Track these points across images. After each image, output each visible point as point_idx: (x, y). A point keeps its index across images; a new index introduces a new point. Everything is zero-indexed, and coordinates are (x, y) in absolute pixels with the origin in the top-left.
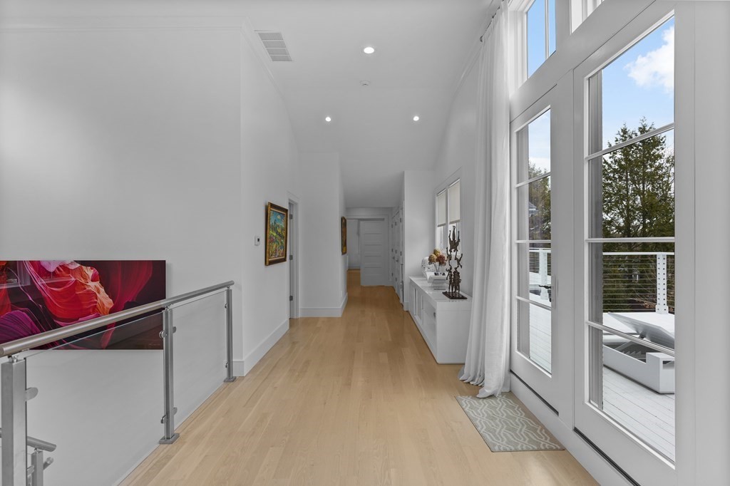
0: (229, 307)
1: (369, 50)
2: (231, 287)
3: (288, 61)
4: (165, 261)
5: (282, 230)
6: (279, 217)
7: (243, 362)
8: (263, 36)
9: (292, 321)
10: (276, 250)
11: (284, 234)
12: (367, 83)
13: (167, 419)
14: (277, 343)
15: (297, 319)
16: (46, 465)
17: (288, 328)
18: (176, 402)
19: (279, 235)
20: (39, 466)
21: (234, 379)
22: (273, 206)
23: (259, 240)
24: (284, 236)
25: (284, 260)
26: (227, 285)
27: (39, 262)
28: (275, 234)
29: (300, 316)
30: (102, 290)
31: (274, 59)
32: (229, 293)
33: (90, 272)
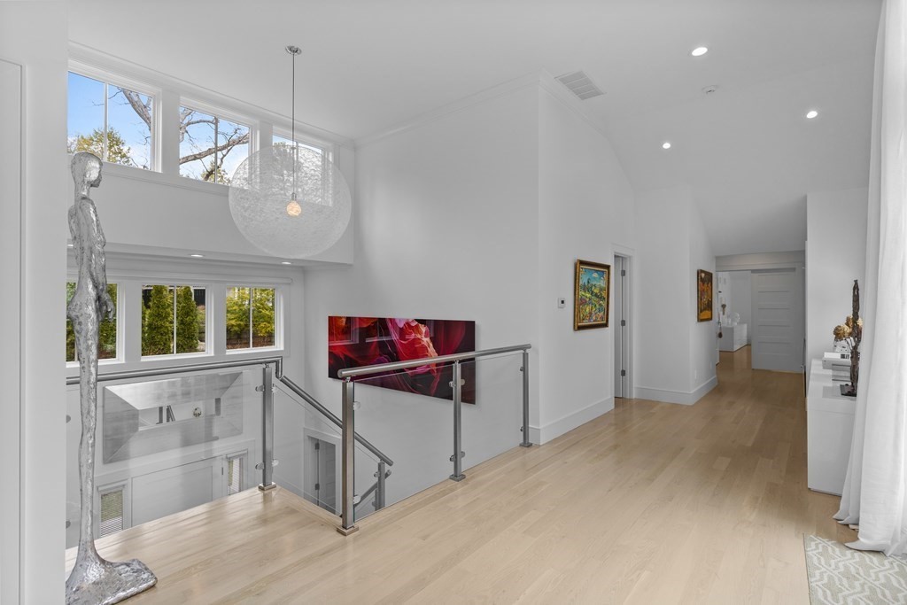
0: (524, 369)
1: (700, 51)
2: (528, 351)
3: (599, 94)
4: (474, 322)
5: (601, 289)
6: (595, 275)
7: (539, 430)
8: (564, 80)
9: (620, 400)
10: (590, 313)
11: (604, 294)
12: (713, 88)
13: (456, 458)
14: (591, 421)
15: (630, 400)
16: (387, 475)
17: (613, 407)
18: (464, 447)
19: (596, 295)
20: (383, 476)
21: (530, 445)
22: (582, 263)
23: (563, 302)
24: (604, 296)
25: (606, 325)
26: (524, 348)
27: (394, 319)
28: (589, 295)
29: (634, 396)
30: (431, 345)
31: (583, 98)
32: (525, 356)
33: (423, 329)
